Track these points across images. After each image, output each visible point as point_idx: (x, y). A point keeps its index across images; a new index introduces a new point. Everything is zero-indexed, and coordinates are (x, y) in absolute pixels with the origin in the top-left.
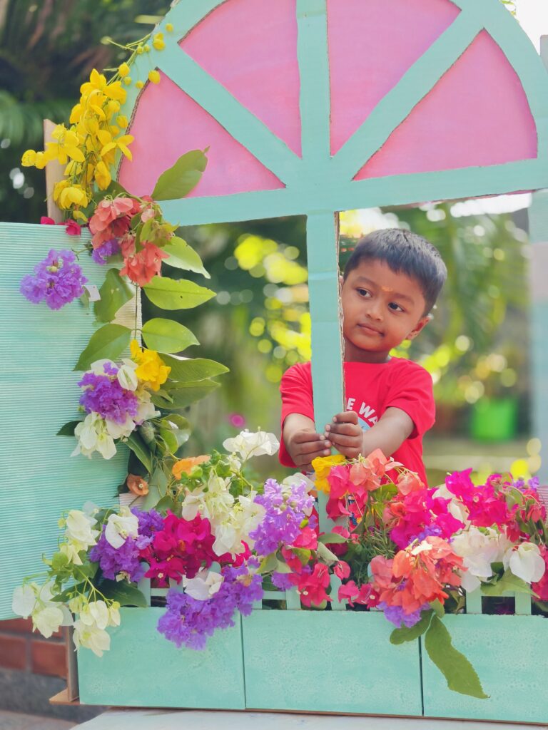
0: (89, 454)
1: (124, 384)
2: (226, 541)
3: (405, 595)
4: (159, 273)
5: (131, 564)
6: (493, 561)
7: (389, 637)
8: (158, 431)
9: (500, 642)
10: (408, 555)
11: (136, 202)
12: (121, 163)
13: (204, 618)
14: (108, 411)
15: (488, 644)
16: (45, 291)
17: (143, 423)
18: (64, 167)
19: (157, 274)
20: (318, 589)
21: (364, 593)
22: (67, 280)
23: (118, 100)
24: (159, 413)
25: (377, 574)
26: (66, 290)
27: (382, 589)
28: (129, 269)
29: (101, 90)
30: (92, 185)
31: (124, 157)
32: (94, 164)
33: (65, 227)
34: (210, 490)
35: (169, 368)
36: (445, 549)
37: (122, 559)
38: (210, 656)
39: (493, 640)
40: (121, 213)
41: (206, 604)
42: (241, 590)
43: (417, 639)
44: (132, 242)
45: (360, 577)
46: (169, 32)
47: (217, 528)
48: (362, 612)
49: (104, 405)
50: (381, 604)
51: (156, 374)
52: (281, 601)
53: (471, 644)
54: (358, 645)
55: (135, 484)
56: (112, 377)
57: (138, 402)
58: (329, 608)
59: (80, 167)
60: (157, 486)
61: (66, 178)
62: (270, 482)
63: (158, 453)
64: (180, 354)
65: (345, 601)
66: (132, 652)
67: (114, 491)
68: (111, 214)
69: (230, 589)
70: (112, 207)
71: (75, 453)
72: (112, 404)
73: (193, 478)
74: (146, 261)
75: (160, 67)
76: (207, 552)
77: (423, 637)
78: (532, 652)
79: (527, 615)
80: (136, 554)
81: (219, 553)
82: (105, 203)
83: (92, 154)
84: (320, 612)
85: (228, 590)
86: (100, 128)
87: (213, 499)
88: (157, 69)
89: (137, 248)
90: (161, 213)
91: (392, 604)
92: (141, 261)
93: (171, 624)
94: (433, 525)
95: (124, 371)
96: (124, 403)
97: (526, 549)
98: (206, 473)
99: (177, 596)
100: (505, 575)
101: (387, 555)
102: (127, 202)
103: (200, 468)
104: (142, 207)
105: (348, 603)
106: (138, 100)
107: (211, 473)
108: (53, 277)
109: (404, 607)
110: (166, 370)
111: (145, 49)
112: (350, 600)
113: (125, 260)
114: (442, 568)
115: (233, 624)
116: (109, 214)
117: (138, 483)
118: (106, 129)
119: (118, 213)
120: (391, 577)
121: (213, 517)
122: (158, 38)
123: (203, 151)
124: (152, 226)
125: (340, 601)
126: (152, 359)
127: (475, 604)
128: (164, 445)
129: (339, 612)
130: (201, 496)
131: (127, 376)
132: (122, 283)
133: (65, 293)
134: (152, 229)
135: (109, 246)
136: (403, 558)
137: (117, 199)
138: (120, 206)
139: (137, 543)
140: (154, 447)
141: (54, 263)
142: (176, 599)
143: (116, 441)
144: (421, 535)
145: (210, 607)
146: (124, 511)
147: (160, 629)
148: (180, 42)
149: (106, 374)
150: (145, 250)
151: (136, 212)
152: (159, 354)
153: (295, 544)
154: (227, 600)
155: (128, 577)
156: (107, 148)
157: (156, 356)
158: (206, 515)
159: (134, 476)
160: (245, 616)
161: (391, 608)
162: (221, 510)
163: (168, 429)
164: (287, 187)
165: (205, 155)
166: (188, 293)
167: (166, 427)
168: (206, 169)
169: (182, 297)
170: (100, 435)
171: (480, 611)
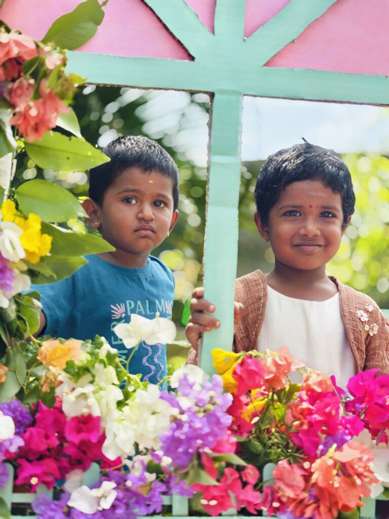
10: (330, 462)
36: (369, 457)
40: (19, 53)
44: (29, 88)
51: (39, 244)
68: (8, 52)
70: (11, 43)
73: (80, 368)
74: (45, 113)
81: (110, 455)
82: (3, 37)
90: (67, 60)
92: (42, 111)
95: (9, 236)
101: (291, 459)
102: (25, 41)
110: (48, 239)
113: (18, 107)
123: (100, 3)
124: (60, 74)
128: (25, 326)
130: (89, 388)
131: (11, 244)
134: (59, 78)
136: (325, 466)
138: (18, 44)
140: (15, 327)
150: (44, 99)
153: (214, 449)
157: (39, 224)
158: (97, 412)
163: (31, 307)
164: (196, 60)
165: (103, 8)
166: (77, 154)
167: (29, 304)
168: (102, 24)
169: (68, 158)
171: (374, 515)
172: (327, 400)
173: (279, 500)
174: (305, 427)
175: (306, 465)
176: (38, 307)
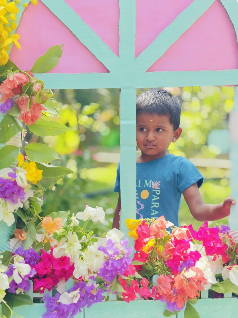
1: (19, 183)
7: (163, 313)
8: (30, 202)
9: (217, 312)
10: (182, 277)
11: (28, 77)
14: (9, 198)
15: (211, 313)
29: (4, 6)
39: (213, 311)
40: (19, 83)
41: (71, 306)
44: (26, 100)
48: (149, 300)
51: (35, 175)
53: (202, 313)
55: (19, 234)
56: (14, 180)
57: (25, 191)
60: (30, 234)
62: (110, 240)
63: (31, 215)
67: (6, 238)
68: (14, 84)
70: (14, 80)
72: (11, 194)
73: (61, 236)
86: (4, 29)
91: (171, 302)
92: (34, 113)
95: (19, 175)
96: (18, 193)
99: (52, 301)
102: (22, 77)
103: (64, 230)
106: (23, 14)
110: (41, 172)
116: (13, 84)
117: (21, 233)
119: (18, 84)
121: (72, 257)
123: (60, 46)
124: (40, 94)
128: (34, 211)
129: (137, 301)
130: (65, 245)
131: (21, 178)
132: (15, 121)
134: (40, 96)
137: (16, 74)
138: (18, 78)
140: (29, 213)
149: (10, 178)
150: (33, 105)
152: (35, 163)
155: (22, 291)
156: (8, 42)
158: (68, 255)
159: (19, 230)
163: (36, 202)
164: (110, 72)
165: (62, 48)
166: (54, 127)
167: (35, 200)
168: (62, 57)
169: (49, 129)
170: (6, 213)
171: (208, 297)
172: (182, 245)
173: (159, 294)
174: (172, 258)
175: (173, 276)
176: (40, 201)
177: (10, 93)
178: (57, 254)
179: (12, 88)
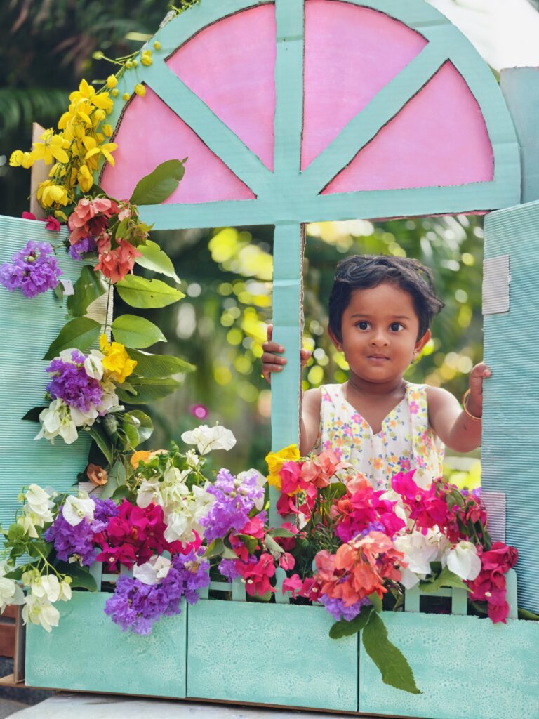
0: (51, 438)
1: (90, 372)
2: (177, 527)
3: (345, 587)
4: (132, 272)
5: (84, 547)
6: (433, 560)
7: (329, 631)
8: (121, 424)
9: (436, 641)
10: (350, 548)
11: (115, 202)
12: (103, 169)
13: (151, 603)
14: (73, 398)
15: (425, 642)
16: (21, 279)
17: (106, 415)
18: (50, 167)
19: (129, 273)
20: (263, 578)
21: (307, 587)
22: (43, 270)
23: (105, 110)
24: (122, 408)
25: (321, 568)
26: (41, 279)
27: (324, 582)
28: (103, 264)
29: (90, 99)
30: (75, 188)
31: (107, 163)
32: (78, 168)
33: (46, 223)
34: (166, 480)
35: (134, 362)
36: (387, 544)
37: (76, 541)
38: (155, 644)
40: (99, 212)
41: (153, 588)
42: (188, 577)
43: (356, 634)
44: (108, 240)
45: (305, 572)
46: (158, 50)
47: (169, 516)
48: (305, 606)
49: (70, 391)
50: (323, 597)
51: (122, 366)
52: (227, 592)
53: (408, 641)
54: (299, 638)
55: (94, 473)
56: (79, 365)
57: (103, 392)
58: (273, 600)
59: (65, 169)
60: (116, 478)
61: (50, 178)
62: (223, 472)
63: (120, 446)
64: (147, 350)
65: (288, 594)
66: (79, 636)
68: (89, 212)
69: (177, 575)
70: (91, 206)
71: (38, 437)
72: (77, 391)
73: (150, 467)
74: (120, 257)
75: (146, 82)
76: (159, 540)
77: (361, 632)
78: (466, 652)
79: (462, 615)
80: (90, 538)
81: (169, 539)
82: (85, 202)
83: (77, 158)
84: (264, 604)
85: (175, 576)
86: (86, 135)
87: (167, 488)
88: (143, 83)
89: (112, 245)
90: (137, 214)
91: (333, 595)
92: (115, 257)
93: (118, 606)
94: (377, 522)
95: (90, 360)
96: (89, 391)
97: (464, 547)
98: (163, 464)
99: (126, 581)
100: (443, 573)
101: (331, 550)
102: (105, 203)
103: (157, 458)
104: (119, 207)
105: (291, 596)
106: (123, 112)
107: (168, 464)
108: (30, 266)
109: (344, 600)
111: (133, 64)
112: (293, 593)
113: (100, 256)
114: (383, 564)
115: (178, 612)
116: (87, 211)
117: (97, 472)
118: (91, 136)
119: (96, 212)
120: (333, 570)
121: (167, 506)
122: (146, 54)
123: (181, 161)
124: (128, 225)
125: (284, 592)
126: (119, 351)
127: (413, 602)
128: (126, 439)
129: (283, 605)
130: (157, 484)
131: (93, 365)
132: (96, 279)
133: (40, 281)
134: (128, 228)
135: (86, 243)
136: (346, 552)
137: (97, 200)
138: (99, 205)
139: (92, 527)
140: (115, 440)
141: (32, 254)
142: (126, 584)
143: (79, 429)
144: (365, 531)
145: (157, 591)
146: (82, 495)
147: (108, 611)
148: (166, 60)
149: (74, 362)
150: (120, 248)
151: (114, 213)
152: (126, 348)
153: (242, 531)
154: (174, 586)
155: (81, 560)
156: (92, 152)
157: (123, 349)
159: (94, 466)
160: (192, 604)
161: (332, 600)
162: (174, 499)
163: (131, 423)
164: (258, 198)
165: (183, 165)
166: (159, 293)
168: (183, 179)
170: (63, 420)
171: (418, 610)
176: (137, 423)
177: (83, 227)
178: (142, 501)
179: (86, 220)
